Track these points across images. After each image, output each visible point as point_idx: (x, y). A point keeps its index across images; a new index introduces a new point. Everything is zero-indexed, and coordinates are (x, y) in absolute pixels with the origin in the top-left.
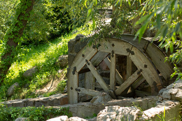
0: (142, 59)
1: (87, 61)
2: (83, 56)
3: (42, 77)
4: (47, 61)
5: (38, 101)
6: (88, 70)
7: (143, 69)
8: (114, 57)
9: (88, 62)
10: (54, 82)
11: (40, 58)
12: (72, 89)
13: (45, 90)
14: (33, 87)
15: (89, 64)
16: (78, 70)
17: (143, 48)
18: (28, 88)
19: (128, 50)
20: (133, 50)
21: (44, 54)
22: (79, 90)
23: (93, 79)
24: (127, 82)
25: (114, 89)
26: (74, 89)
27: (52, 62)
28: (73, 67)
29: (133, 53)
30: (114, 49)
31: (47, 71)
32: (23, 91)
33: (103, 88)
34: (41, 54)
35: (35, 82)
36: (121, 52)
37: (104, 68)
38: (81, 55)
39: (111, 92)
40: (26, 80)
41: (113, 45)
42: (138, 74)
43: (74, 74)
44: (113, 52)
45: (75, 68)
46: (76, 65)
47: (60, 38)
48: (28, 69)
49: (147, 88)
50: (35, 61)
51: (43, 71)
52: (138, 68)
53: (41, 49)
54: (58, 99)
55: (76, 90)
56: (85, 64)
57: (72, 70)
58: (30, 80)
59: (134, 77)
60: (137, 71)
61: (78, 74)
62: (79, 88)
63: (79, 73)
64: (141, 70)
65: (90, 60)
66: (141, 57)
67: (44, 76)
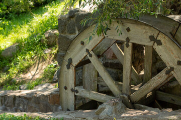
0: (174, 52)
1: (87, 50)
2: (83, 43)
3: (24, 59)
4: (31, 37)
5: (19, 97)
6: (88, 62)
7: (175, 67)
8: (130, 47)
9: (89, 53)
10: (40, 65)
11: (23, 33)
12: (66, 88)
13: (29, 76)
14: (13, 71)
15: (91, 56)
16: (75, 63)
17: (171, 33)
18: (8, 73)
19: (152, 38)
20: (161, 38)
21: (27, 26)
22: (77, 92)
23: (94, 73)
24: (149, 84)
25: (128, 93)
26: (69, 89)
27: (36, 39)
28: (67, 58)
29: (159, 43)
30: (130, 35)
31: (31, 50)
32: (2, 76)
33: (112, 90)
34: (23, 26)
35: (16, 64)
36: (141, 41)
37: (109, 56)
38: (80, 42)
39: (124, 97)
40: (4, 61)
41: (128, 30)
42: (166, 74)
43: (68, 68)
44: (128, 40)
45: (70, 61)
46: (71, 57)
47: (46, 7)
48: (7, 46)
49: (174, 88)
50: (16, 35)
51: (25, 50)
52: (168, 65)
53: (24, 20)
54: (47, 96)
55: (72, 90)
56: (85, 55)
57: (67, 63)
58: (10, 61)
59: (160, 77)
60: (165, 69)
61: (75, 69)
62: (76, 88)
63: (77, 67)
64: (172, 69)
65: (92, 50)
66: (173, 49)
67: (28, 57)
